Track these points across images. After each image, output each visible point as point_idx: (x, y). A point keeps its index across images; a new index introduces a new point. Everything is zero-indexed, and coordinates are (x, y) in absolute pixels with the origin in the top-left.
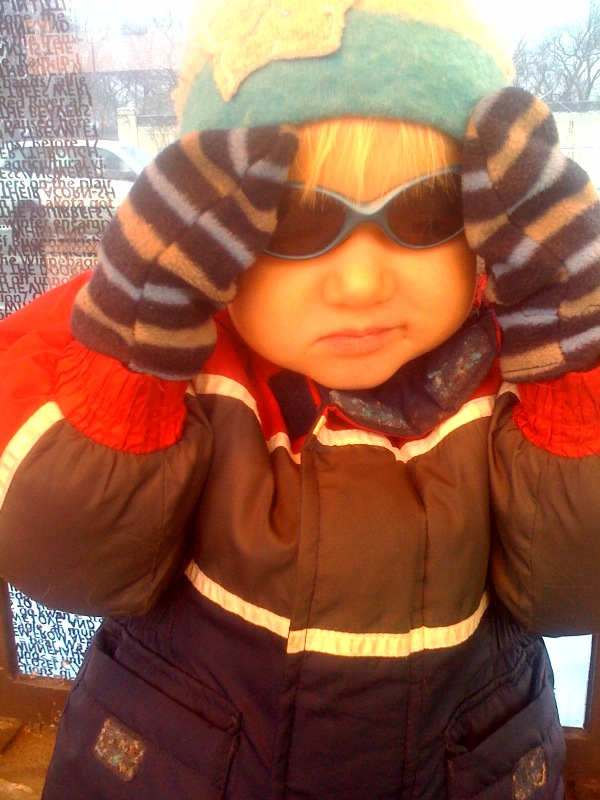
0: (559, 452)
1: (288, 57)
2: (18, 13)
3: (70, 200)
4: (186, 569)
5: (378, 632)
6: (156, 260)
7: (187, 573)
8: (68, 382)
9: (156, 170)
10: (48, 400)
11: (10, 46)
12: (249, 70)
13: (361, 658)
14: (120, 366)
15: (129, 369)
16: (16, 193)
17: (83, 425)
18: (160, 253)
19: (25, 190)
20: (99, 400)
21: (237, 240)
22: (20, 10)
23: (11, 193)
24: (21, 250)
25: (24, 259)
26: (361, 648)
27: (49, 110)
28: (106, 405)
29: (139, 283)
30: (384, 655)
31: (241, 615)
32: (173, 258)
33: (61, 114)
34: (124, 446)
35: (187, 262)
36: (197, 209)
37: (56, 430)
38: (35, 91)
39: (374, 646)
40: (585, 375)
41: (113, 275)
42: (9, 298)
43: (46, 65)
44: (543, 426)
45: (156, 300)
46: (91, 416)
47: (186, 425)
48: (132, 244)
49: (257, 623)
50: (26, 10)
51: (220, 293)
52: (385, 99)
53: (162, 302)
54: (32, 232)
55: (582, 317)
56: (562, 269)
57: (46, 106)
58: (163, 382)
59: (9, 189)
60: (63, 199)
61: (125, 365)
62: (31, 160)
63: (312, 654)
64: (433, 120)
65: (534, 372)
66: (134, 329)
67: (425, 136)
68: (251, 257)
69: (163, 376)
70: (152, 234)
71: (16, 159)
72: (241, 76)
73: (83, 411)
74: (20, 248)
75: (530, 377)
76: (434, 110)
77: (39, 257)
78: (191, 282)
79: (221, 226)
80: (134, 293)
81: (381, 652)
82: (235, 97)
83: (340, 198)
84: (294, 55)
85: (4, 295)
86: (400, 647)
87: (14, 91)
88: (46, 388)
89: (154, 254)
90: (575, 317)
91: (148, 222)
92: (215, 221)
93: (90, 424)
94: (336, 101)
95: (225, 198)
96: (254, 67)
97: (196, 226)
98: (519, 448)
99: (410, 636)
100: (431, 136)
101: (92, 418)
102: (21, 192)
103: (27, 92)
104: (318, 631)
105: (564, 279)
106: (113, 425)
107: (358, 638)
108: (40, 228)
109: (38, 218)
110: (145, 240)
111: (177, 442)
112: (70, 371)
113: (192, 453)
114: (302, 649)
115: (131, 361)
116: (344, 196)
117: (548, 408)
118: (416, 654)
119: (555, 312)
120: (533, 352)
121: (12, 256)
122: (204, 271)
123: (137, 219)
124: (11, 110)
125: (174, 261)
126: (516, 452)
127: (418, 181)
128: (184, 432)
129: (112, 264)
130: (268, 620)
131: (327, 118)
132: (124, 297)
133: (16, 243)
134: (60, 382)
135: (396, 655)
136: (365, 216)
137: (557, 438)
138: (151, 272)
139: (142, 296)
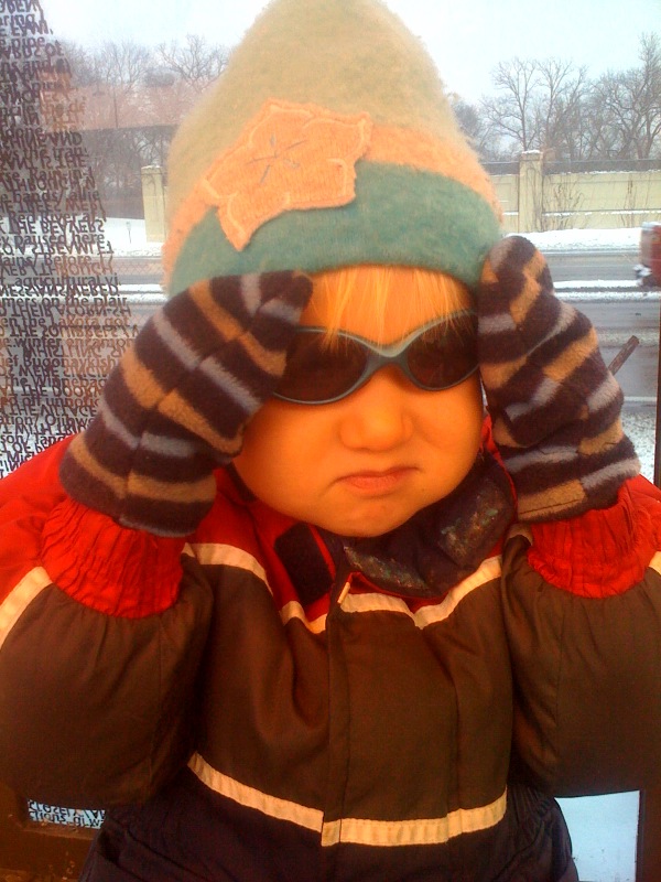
0: (582, 593)
1: (304, 207)
2: (30, 126)
3: (84, 318)
4: (188, 760)
5: (416, 817)
6: (156, 407)
7: (190, 765)
8: (55, 545)
9: (162, 316)
10: (35, 566)
11: (21, 160)
12: (262, 220)
13: (400, 847)
14: (110, 522)
15: (120, 525)
16: (27, 311)
17: (71, 590)
18: (161, 400)
19: (37, 308)
20: (89, 561)
21: (242, 385)
22: (32, 123)
23: (22, 311)
24: (32, 371)
25: (36, 378)
26: (399, 836)
27: (61, 226)
28: (96, 565)
29: (137, 431)
30: (423, 842)
31: (261, 809)
32: (173, 405)
33: (74, 229)
34: (116, 610)
35: (187, 408)
36: (198, 354)
37: (44, 596)
38: (47, 206)
39: (413, 834)
40: (606, 512)
41: (111, 422)
42: (19, 420)
43: (57, 178)
44: (564, 566)
45: (152, 449)
46: (79, 580)
47: (183, 587)
48: (132, 391)
49: (279, 817)
50: (38, 123)
51: (223, 440)
52: (401, 248)
53: (159, 452)
54: (45, 351)
55: (600, 454)
56: (584, 407)
57: (58, 222)
58: (156, 538)
59: (21, 307)
60: (77, 317)
61: (116, 520)
62: (44, 277)
63: (349, 845)
64: (447, 267)
65: (556, 510)
66: (127, 480)
67: (439, 281)
68: (256, 403)
69: (156, 531)
70: (152, 380)
71: (26, 276)
72: (254, 227)
73: (72, 574)
74: (31, 368)
75: (551, 515)
76: (449, 258)
77: (51, 377)
78: (192, 429)
79: (225, 371)
80: (131, 441)
81: (420, 840)
82: (247, 247)
83: (362, 342)
84: (309, 206)
85: (15, 417)
86: (438, 833)
87: (24, 204)
88: (32, 553)
89: (154, 402)
90: (594, 455)
91: (148, 368)
92: (218, 366)
93: (80, 588)
94: (354, 250)
95: (231, 342)
96: (267, 218)
97: (198, 372)
98: (540, 589)
99: (448, 821)
100: (443, 281)
101: (82, 580)
102: (33, 311)
103: (38, 206)
104: (353, 820)
105: (584, 416)
106: (104, 587)
107: (397, 826)
108: (53, 347)
109: (51, 337)
110: (144, 386)
111: (173, 606)
112: (57, 533)
113: (190, 618)
114: (337, 841)
115: (122, 515)
116: (366, 340)
117: (567, 548)
118: (453, 838)
119: (575, 450)
120: (554, 489)
121: (23, 376)
122: (205, 417)
123: (137, 366)
124: (21, 225)
125: (174, 408)
126: (538, 594)
127: (435, 324)
128: (180, 595)
129: (112, 412)
130: (295, 812)
131: (346, 266)
132: (121, 445)
133: (28, 363)
134: (47, 545)
135: (436, 842)
136: (389, 359)
137: (579, 578)
138: (150, 421)
139: (139, 445)
